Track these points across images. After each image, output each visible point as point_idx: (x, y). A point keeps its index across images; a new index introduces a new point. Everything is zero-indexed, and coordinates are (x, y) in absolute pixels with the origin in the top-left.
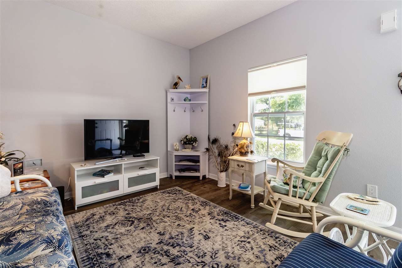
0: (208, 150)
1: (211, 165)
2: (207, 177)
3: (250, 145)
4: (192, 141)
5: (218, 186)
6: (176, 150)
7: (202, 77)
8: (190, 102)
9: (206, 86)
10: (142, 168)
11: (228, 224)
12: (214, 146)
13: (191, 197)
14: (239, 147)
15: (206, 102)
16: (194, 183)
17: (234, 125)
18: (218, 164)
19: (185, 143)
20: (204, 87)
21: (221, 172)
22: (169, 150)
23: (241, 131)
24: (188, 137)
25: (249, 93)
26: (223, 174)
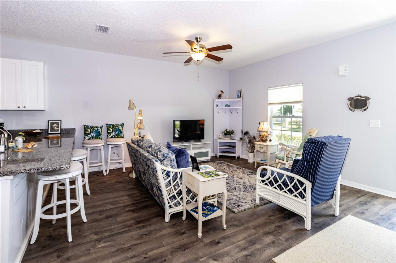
0: (241, 139)
1: (244, 149)
2: (241, 157)
3: (268, 136)
4: (230, 133)
5: (248, 162)
6: (220, 139)
7: (237, 90)
8: (229, 107)
9: (240, 97)
10: (200, 148)
11: (252, 176)
12: (246, 136)
13: (231, 165)
14: (261, 137)
15: (241, 107)
16: (232, 160)
17: (259, 123)
18: (248, 148)
19: (226, 134)
20: (239, 97)
21: (250, 153)
22: (214, 138)
23: (262, 127)
24: (227, 130)
25: (269, 103)
26: (252, 154)
